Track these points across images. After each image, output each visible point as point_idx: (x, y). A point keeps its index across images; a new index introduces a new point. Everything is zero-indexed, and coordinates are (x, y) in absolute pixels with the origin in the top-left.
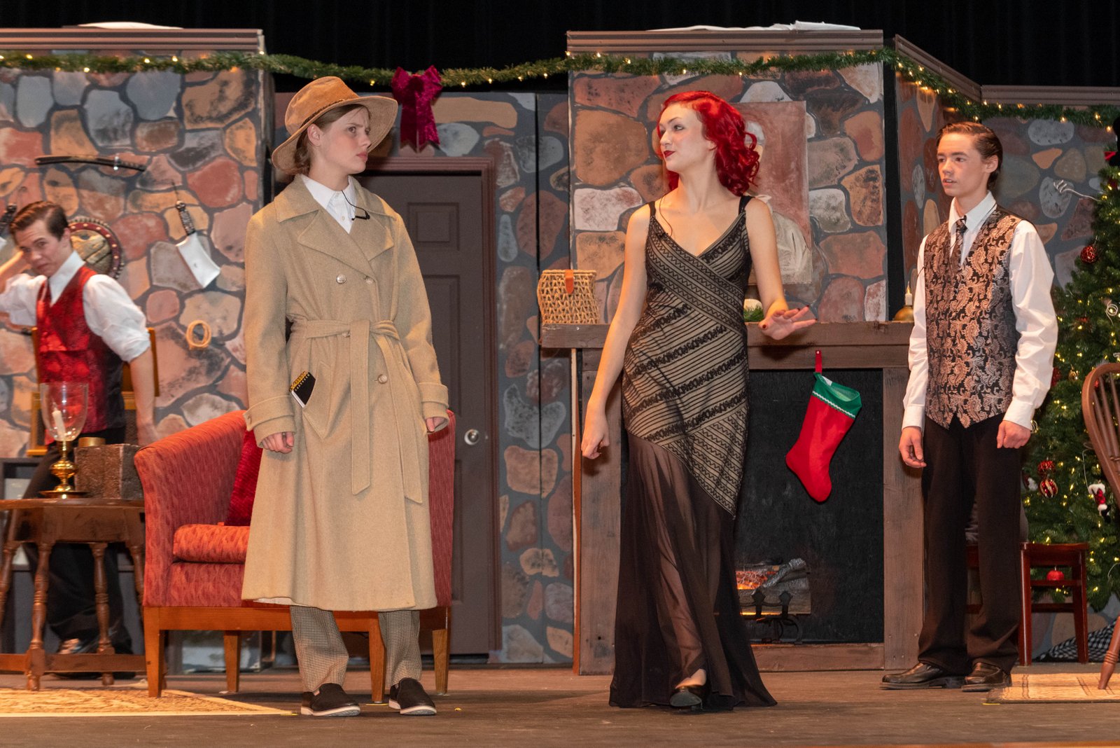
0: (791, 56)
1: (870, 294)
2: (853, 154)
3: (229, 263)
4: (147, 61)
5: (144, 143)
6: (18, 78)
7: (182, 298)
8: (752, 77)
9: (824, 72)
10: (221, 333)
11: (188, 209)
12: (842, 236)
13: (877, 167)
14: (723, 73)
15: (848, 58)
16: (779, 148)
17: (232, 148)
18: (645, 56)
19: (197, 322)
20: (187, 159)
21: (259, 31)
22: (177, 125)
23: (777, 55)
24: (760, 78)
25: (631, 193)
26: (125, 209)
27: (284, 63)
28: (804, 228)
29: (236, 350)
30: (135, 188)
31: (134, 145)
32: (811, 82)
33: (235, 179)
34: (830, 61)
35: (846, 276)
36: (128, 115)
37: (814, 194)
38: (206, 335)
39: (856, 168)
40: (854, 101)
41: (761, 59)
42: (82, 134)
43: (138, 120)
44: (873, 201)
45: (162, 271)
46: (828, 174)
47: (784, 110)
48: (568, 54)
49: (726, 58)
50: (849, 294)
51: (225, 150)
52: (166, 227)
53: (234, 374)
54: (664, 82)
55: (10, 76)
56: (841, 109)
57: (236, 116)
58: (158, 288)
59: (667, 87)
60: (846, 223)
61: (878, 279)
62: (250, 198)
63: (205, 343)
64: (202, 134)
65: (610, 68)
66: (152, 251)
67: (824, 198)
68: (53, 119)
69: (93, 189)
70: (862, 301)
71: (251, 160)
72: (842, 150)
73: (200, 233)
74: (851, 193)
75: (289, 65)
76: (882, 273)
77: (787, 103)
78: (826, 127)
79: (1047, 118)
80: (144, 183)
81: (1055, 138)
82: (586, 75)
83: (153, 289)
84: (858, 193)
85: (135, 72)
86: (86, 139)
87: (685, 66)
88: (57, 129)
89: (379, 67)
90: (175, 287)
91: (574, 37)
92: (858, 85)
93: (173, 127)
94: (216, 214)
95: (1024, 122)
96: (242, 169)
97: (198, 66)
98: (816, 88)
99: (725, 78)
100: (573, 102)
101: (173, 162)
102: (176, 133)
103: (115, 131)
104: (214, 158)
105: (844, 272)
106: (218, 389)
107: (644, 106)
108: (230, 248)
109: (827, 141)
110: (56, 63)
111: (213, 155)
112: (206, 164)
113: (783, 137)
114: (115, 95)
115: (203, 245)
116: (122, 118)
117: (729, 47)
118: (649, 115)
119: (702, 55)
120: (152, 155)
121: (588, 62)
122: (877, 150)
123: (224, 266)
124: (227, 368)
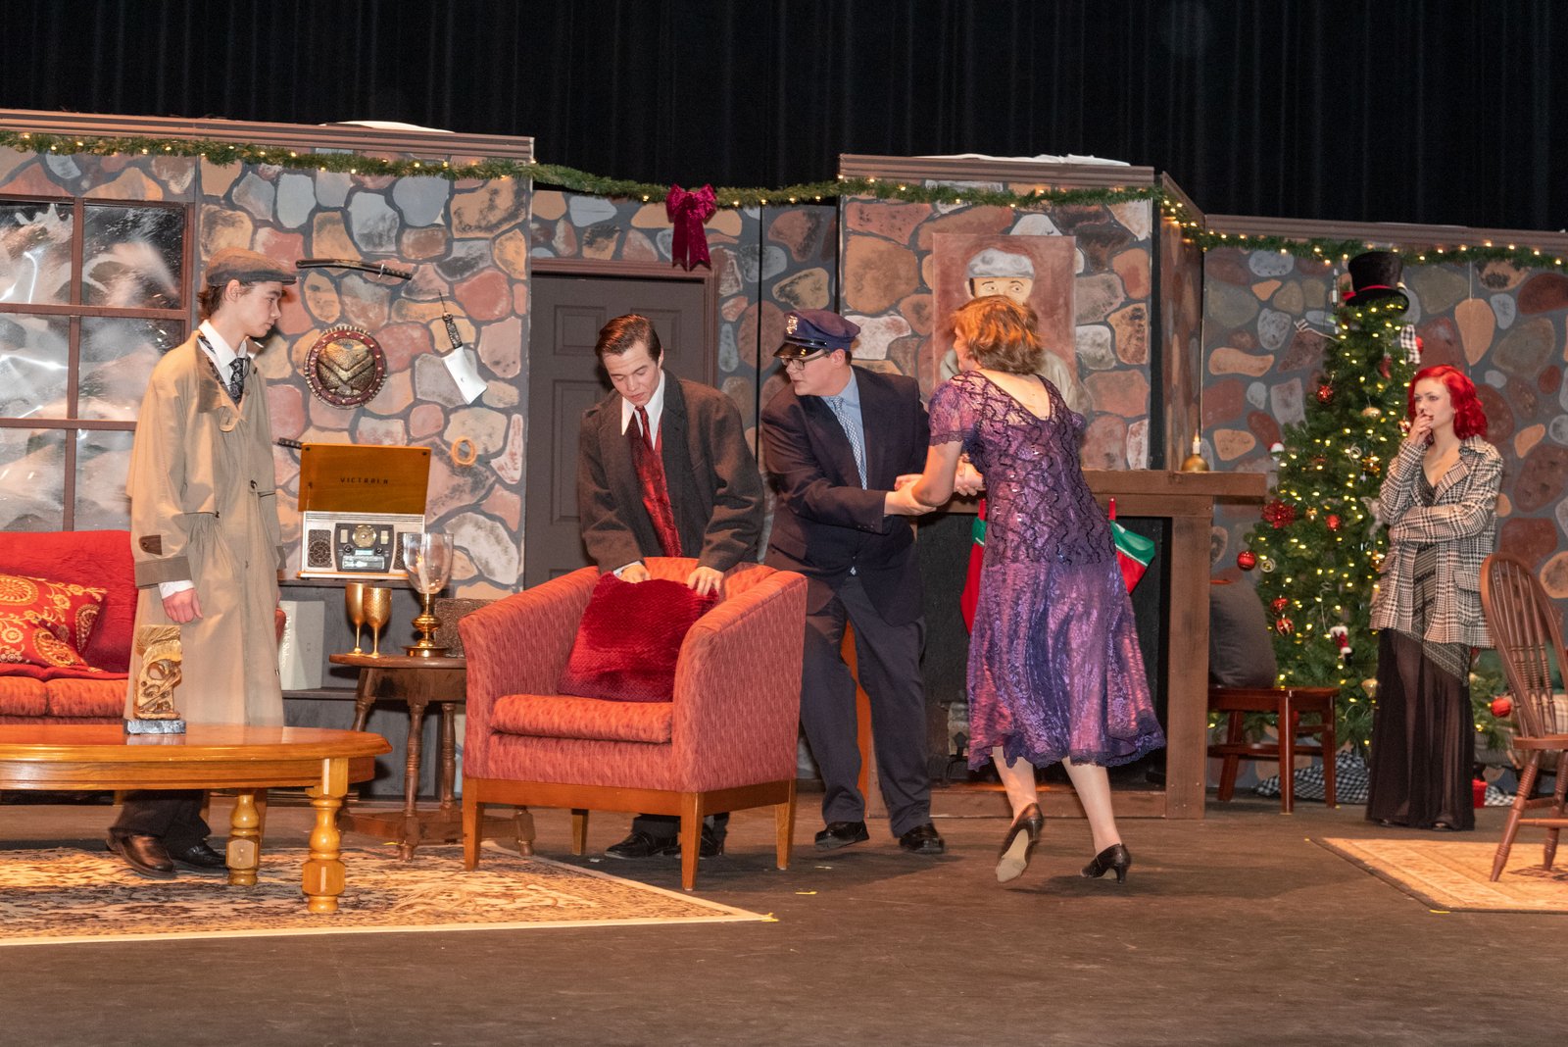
0: (1063, 190)
1: (1132, 433)
2: (1120, 291)
3: (496, 378)
4: (417, 165)
5: (411, 251)
6: (278, 175)
7: (447, 413)
8: (1023, 209)
9: (1093, 208)
10: (486, 450)
11: (455, 321)
12: (1106, 374)
13: (1143, 306)
14: (995, 204)
15: (1119, 193)
16: (1048, 282)
17: (501, 260)
18: (918, 183)
19: (463, 438)
20: (456, 268)
21: (532, 139)
22: (444, 233)
23: (1049, 189)
24: (1031, 210)
25: (900, 322)
26: (389, 318)
27: (556, 174)
28: (1070, 365)
29: (501, 468)
30: (400, 297)
31: (399, 251)
32: (1081, 217)
33: (504, 292)
34: (1101, 195)
35: (1110, 414)
36: (394, 219)
37: (1080, 330)
38: (472, 452)
39: (1123, 305)
40: (1121, 238)
41: (1033, 193)
42: (346, 237)
43: (404, 226)
44: (1138, 339)
45: (427, 385)
46: (1094, 311)
47: (1055, 244)
48: (840, 177)
49: (998, 187)
50: (1111, 432)
51: (494, 262)
52: (432, 339)
53: (498, 494)
54: (936, 211)
55: (270, 173)
56: (1110, 245)
57: (505, 227)
58: (422, 402)
59: (937, 215)
60: (1111, 360)
61: (1141, 418)
62: (518, 312)
63: (471, 461)
64: (471, 243)
65: (883, 192)
66: (417, 363)
67: (1091, 334)
68: (315, 221)
69: (356, 297)
70: (1124, 440)
71: (521, 273)
72: (1109, 287)
73: (467, 346)
74: (1116, 330)
75: (561, 175)
76: (1145, 412)
77: (1058, 237)
78: (1095, 263)
79: (1268, 249)
80: (409, 291)
81: (1275, 269)
82: (857, 200)
83: (417, 402)
84: (1124, 331)
85: (403, 176)
86: (349, 242)
87: (958, 196)
88: (319, 231)
89: (652, 182)
90: (440, 401)
91: (847, 161)
92: (1127, 222)
93: (440, 235)
94: (484, 328)
95: (1246, 252)
96: (512, 282)
97: (469, 172)
98: (1085, 223)
99: (998, 209)
100: (845, 227)
101: (440, 271)
102: (443, 241)
103: (380, 236)
104: (482, 270)
105: (1108, 409)
106: (482, 508)
107: (915, 234)
108: (497, 363)
109: (1094, 278)
110: (321, 161)
111: (481, 266)
112: (474, 274)
113: (1052, 272)
114: (382, 198)
115: (469, 359)
116: (388, 222)
117: (1004, 179)
118: (920, 243)
119: (975, 185)
120: (419, 263)
121: (862, 186)
122: (1143, 290)
123: (491, 382)
124: (492, 487)
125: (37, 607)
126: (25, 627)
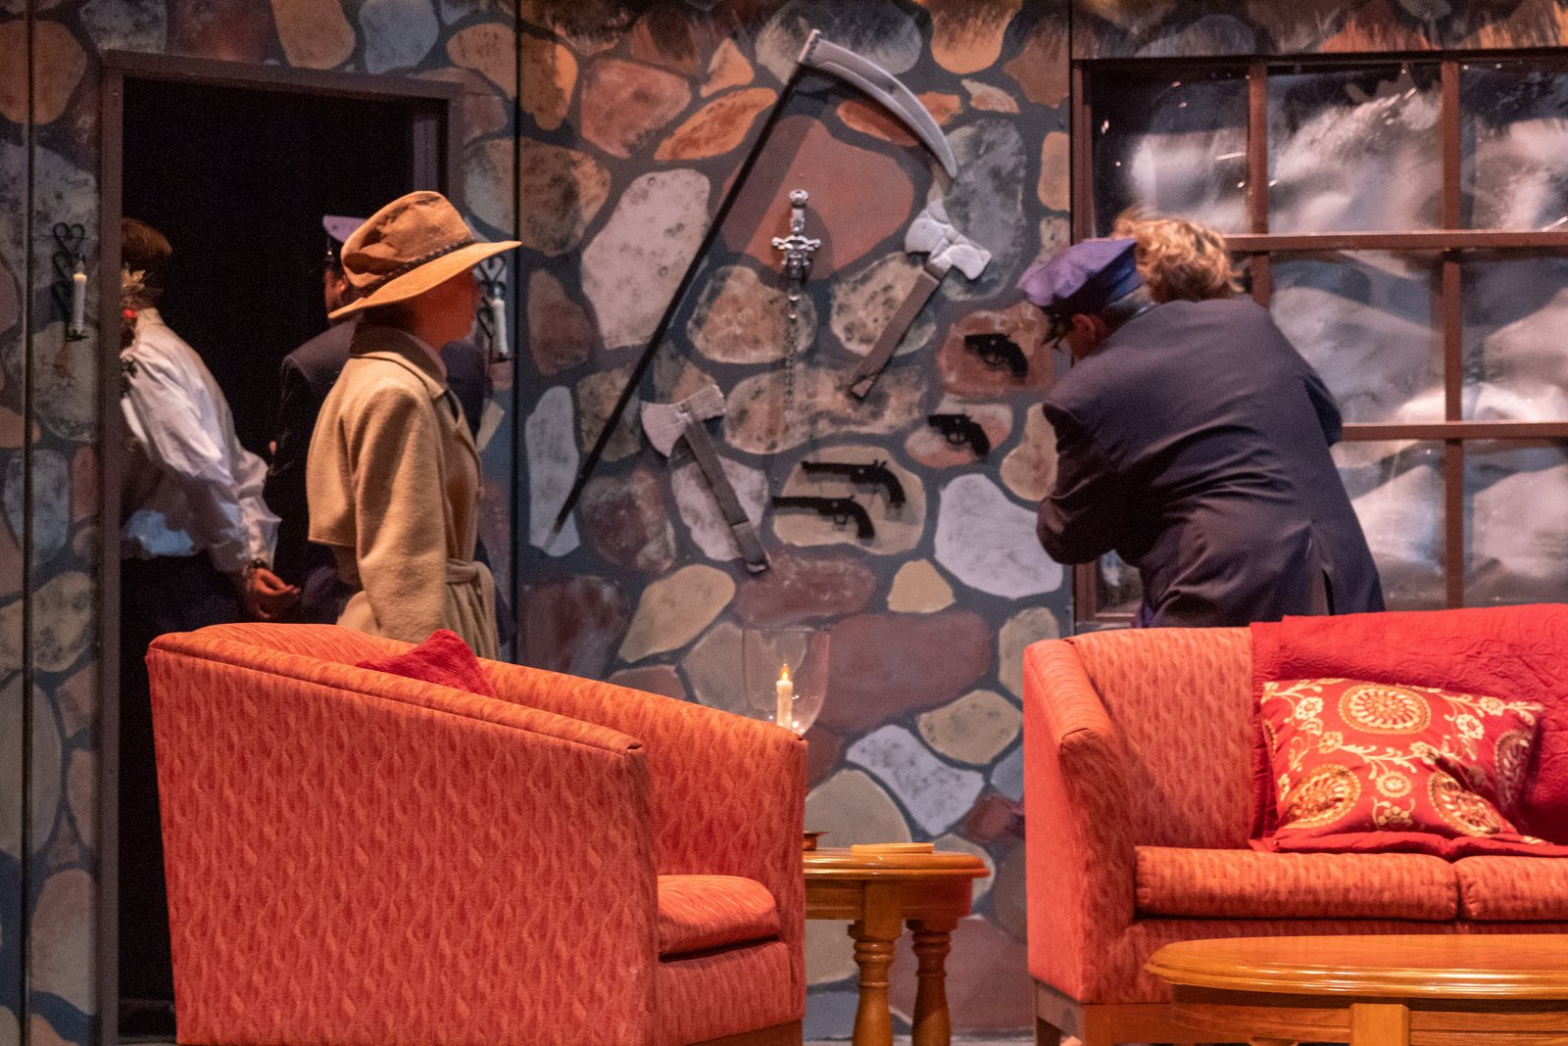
125: (1432, 736)
126: (1414, 770)
